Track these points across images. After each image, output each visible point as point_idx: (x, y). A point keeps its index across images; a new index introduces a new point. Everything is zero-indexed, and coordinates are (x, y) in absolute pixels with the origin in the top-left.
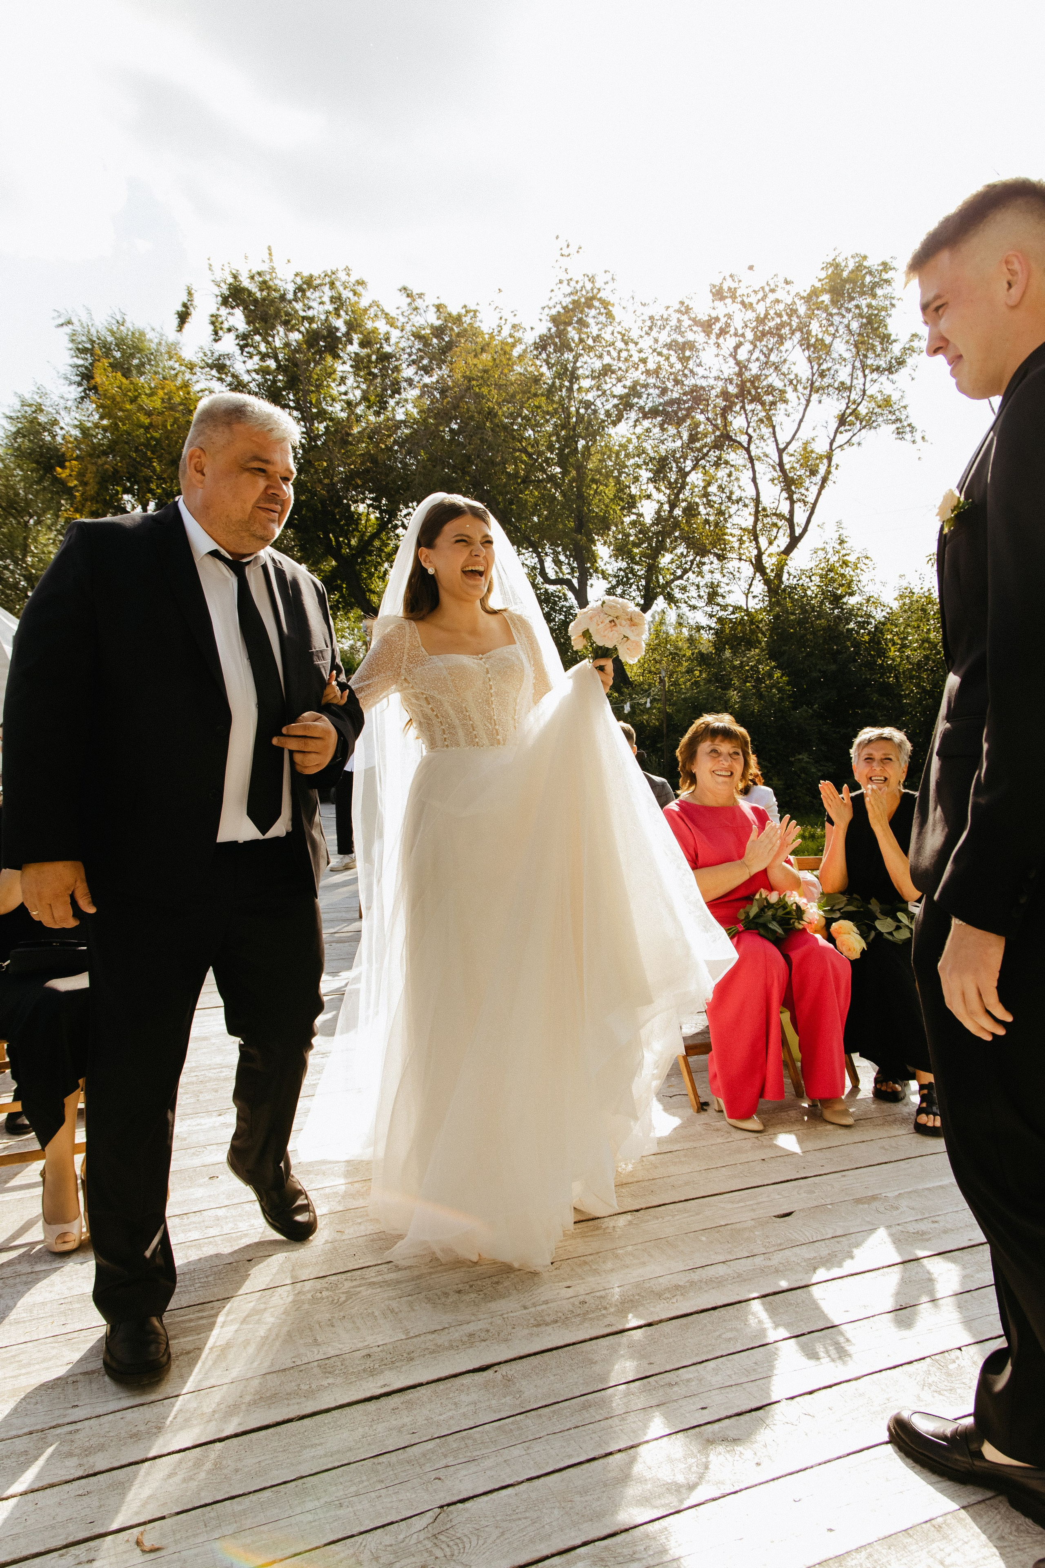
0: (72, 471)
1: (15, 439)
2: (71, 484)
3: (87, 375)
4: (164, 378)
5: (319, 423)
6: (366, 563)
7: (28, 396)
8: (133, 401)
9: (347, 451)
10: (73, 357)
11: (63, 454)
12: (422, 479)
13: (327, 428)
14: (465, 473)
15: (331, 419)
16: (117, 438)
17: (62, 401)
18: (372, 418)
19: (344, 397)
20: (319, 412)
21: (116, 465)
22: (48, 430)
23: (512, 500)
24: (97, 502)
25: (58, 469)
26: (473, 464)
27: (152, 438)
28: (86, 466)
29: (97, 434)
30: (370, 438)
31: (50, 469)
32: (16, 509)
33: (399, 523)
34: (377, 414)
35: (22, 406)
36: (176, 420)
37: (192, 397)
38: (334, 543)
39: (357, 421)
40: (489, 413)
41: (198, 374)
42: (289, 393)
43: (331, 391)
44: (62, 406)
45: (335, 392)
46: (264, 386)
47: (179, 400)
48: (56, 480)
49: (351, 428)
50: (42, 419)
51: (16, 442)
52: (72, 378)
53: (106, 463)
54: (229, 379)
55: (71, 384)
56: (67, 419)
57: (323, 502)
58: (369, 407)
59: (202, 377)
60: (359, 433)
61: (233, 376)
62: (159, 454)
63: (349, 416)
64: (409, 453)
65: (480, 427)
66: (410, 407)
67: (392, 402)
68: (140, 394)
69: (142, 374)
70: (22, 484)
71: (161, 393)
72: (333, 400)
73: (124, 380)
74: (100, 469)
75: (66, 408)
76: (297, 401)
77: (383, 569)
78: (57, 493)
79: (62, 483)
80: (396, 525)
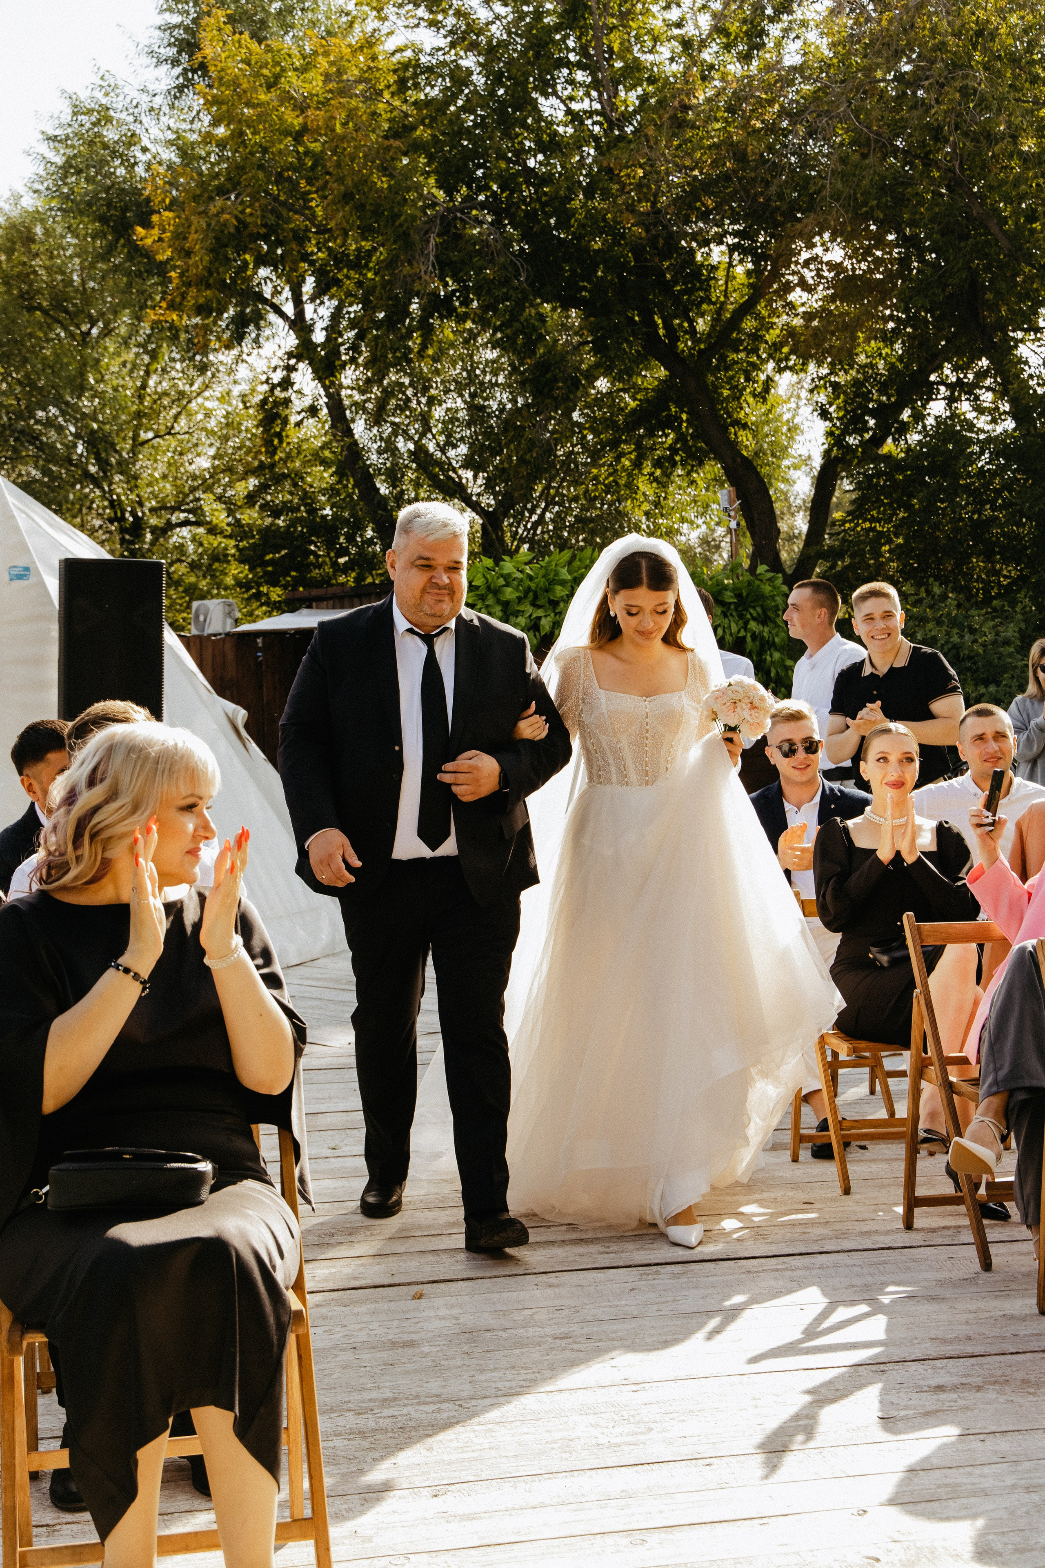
0: (164, 231)
1: (65, 177)
2: (161, 257)
3: (189, 44)
4: (329, 33)
5: (628, 90)
6: (727, 369)
7: (84, 96)
8: (271, 84)
9: (685, 142)
10: (162, 11)
11: (148, 200)
12: (839, 185)
13: (643, 99)
14: (929, 163)
15: (652, 80)
16: (245, 159)
17: (145, 98)
18: (735, 68)
19: (676, 32)
20: (626, 67)
21: (243, 212)
22: (121, 155)
23: (1034, 211)
24: (208, 287)
25: (139, 230)
26: (947, 141)
27: (307, 153)
28: (187, 219)
29: (209, 154)
30: (730, 109)
31: (123, 230)
32: (66, 311)
33: (795, 279)
34: (745, 58)
35: (75, 114)
36: (351, 114)
37: (382, 64)
38: (661, 332)
39: (704, 78)
40: (979, 33)
41: (393, 18)
42: (567, 37)
43: (651, 20)
44: (144, 107)
45: (657, 24)
46: (518, 28)
47: (356, 72)
48: (136, 251)
49: (690, 93)
50: (111, 134)
51: (65, 184)
52: (162, 50)
53: (223, 211)
54: (450, 21)
55: (159, 63)
56: (155, 132)
57: (638, 250)
58: (727, 47)
59: (400, 23)
60: (709, 100)
61: (458, 14)
62: (320, 182)
63: (687, 68)
64: (811, 133)
65: (961, 64)
66: (812, 36)
67: (775, 30)
68: (283, 70)
69: (287, 27)
70: (77, 261)
71: (323, 63)
72: (655, 39)
73: (254, 46)
74: (213, 223)
75: (151, 109)
76: (583, 51)
77: (762, 377)
78: (139, 274)
79: (147, 254)
80: (788, 282)
